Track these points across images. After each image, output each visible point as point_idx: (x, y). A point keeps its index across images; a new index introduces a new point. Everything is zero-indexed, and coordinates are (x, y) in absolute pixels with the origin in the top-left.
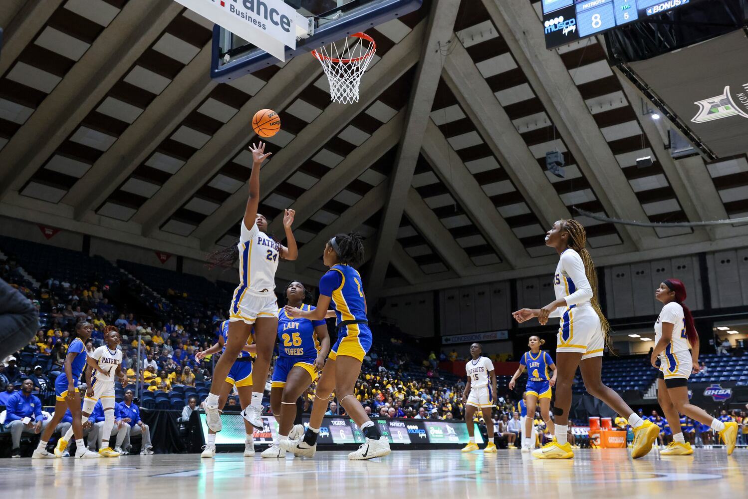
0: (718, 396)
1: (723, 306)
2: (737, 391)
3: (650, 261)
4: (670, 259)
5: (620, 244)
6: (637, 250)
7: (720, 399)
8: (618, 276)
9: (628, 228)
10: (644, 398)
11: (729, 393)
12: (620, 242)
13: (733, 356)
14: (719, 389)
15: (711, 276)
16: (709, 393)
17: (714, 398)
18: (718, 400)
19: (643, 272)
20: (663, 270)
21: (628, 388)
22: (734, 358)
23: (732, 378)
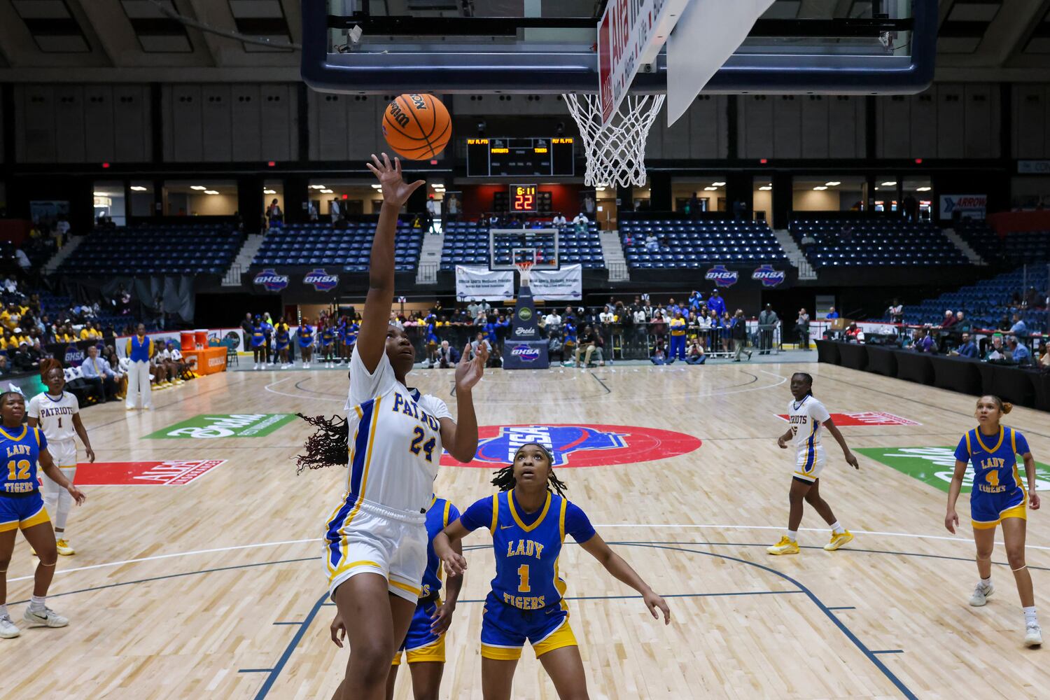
0: (321, 285)
1: (323, 158)
2: (344, 277)
3: (230, 84)
4: (259, 84)
5: (189, 52)
6: (213, 64)
7: (323, 287)
8: (182, 99)
9: (208, 35)
10: (223, 285)
11: (335, 280)
12: (189, 49)
13: (336, 229)
14: (323, 276)
15: (312, 116)
16: (310, 281)
17: (315, 286)
18: (320, 290)
19: (219, 99)
20: (248, 99)
21: (200, 270)
22: (337, 232)
23: (339, 260)
